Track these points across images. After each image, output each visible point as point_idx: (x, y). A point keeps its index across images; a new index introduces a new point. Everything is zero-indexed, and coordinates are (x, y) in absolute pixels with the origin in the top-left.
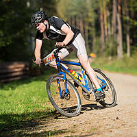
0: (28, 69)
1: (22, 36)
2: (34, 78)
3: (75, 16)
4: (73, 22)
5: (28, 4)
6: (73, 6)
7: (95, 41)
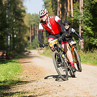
0: (5, 55)
1: (3, 35)
2: (9, 60)
3: (34, 25)
4: (33, 28)
5: (7, 16)
6: (33, 18)
7: (45, 40)
